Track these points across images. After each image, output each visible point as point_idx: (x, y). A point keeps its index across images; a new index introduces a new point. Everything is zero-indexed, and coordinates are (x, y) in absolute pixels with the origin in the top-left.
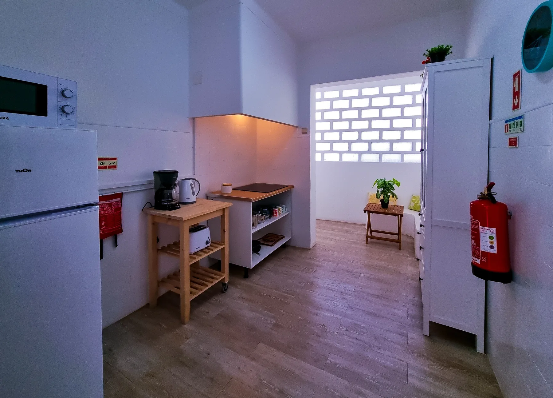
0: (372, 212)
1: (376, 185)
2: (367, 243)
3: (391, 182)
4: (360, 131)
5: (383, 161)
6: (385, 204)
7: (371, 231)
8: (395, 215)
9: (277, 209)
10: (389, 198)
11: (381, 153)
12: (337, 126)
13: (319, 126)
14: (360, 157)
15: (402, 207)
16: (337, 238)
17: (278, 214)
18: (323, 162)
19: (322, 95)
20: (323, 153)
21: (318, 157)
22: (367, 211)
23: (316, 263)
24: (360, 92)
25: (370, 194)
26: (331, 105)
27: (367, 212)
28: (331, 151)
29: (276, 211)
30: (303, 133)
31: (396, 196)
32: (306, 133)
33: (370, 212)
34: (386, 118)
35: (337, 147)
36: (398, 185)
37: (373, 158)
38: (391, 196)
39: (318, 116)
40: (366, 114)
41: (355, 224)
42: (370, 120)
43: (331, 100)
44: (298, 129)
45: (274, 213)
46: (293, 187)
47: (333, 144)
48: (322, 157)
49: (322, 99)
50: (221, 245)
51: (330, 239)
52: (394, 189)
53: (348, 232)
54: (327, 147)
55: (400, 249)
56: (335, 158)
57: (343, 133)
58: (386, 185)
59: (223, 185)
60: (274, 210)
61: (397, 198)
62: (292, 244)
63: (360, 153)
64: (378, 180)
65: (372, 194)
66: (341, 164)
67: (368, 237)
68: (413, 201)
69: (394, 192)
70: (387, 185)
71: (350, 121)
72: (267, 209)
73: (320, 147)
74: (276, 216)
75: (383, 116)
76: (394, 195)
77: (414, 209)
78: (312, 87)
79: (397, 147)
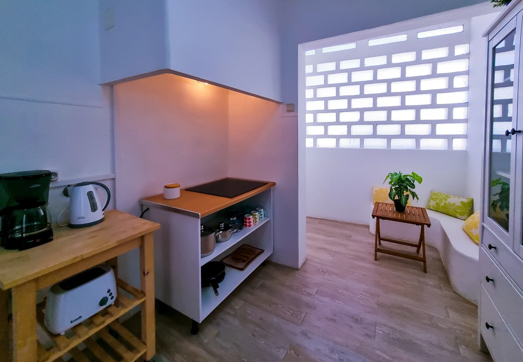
0: (384, 218)
1: (389, 180)
2: (376, 259)
3: (408, 177)
4: (362, 111)
5: (392, 148)
6: (400, 207)
7: (380, 239)
8: (418, 224)
9: (251, 217)
10: (407, 199)
11: (389, 138)
12: (334, 105)
13: (311, 106)
14: (362, 143)
15: (423, 210)
16: (335, 248)
17: (252, 224)
18: (315, 149)
19: (315, 68)
20: (315, 138)
21: (309, 143)
22: (376, 216)
23: (306, 299)
24: (362, 63)
25: (375, 189)
26: (326, 80)
27: (376, 218)
28: (326, 135)
29: (249, 219)
30: (289, 111)
31: (417, 196)
32: (292, 111)
33: (379, 218)
34: (396, 94)
35: (333, 130)
36: (420, 181)
37: (379, 144)
38: (411, 196)
39: (309, 94)
40: (369, 89)
41: (355, 225)
42: (375, 97)
43: (326, 74)
44: (281, 106)
45: (246, 222)
46: (274, 184)
47: (328, 126)
48: (315, 142)
49: (315, 73)
50: (138, 298)
51: (326, 250)
52: (414, 186)
53: (349, 237)
54: (320, 130)
55: (425, 271)
56: (330, 143)
57: (340, 113)
58: (402, 182)
59: (166, 187)
60: (246, 219)
61: (418, 198)
62: (274, 260)
63: (362, 138)
64: (390, 173)
65: (378, 189)
66: (337, 151)
67: (377, 250)
68: (432, 199)
69: (413, 190)
70: (404, 181)
71: (349, 98)
72: (235, 219)
73: (311, 130)
74: (250, 226)
75: (392, 92)
76: (414, 195)
77: (433, 209)
78: (300, 46)
79: (410, 130)
